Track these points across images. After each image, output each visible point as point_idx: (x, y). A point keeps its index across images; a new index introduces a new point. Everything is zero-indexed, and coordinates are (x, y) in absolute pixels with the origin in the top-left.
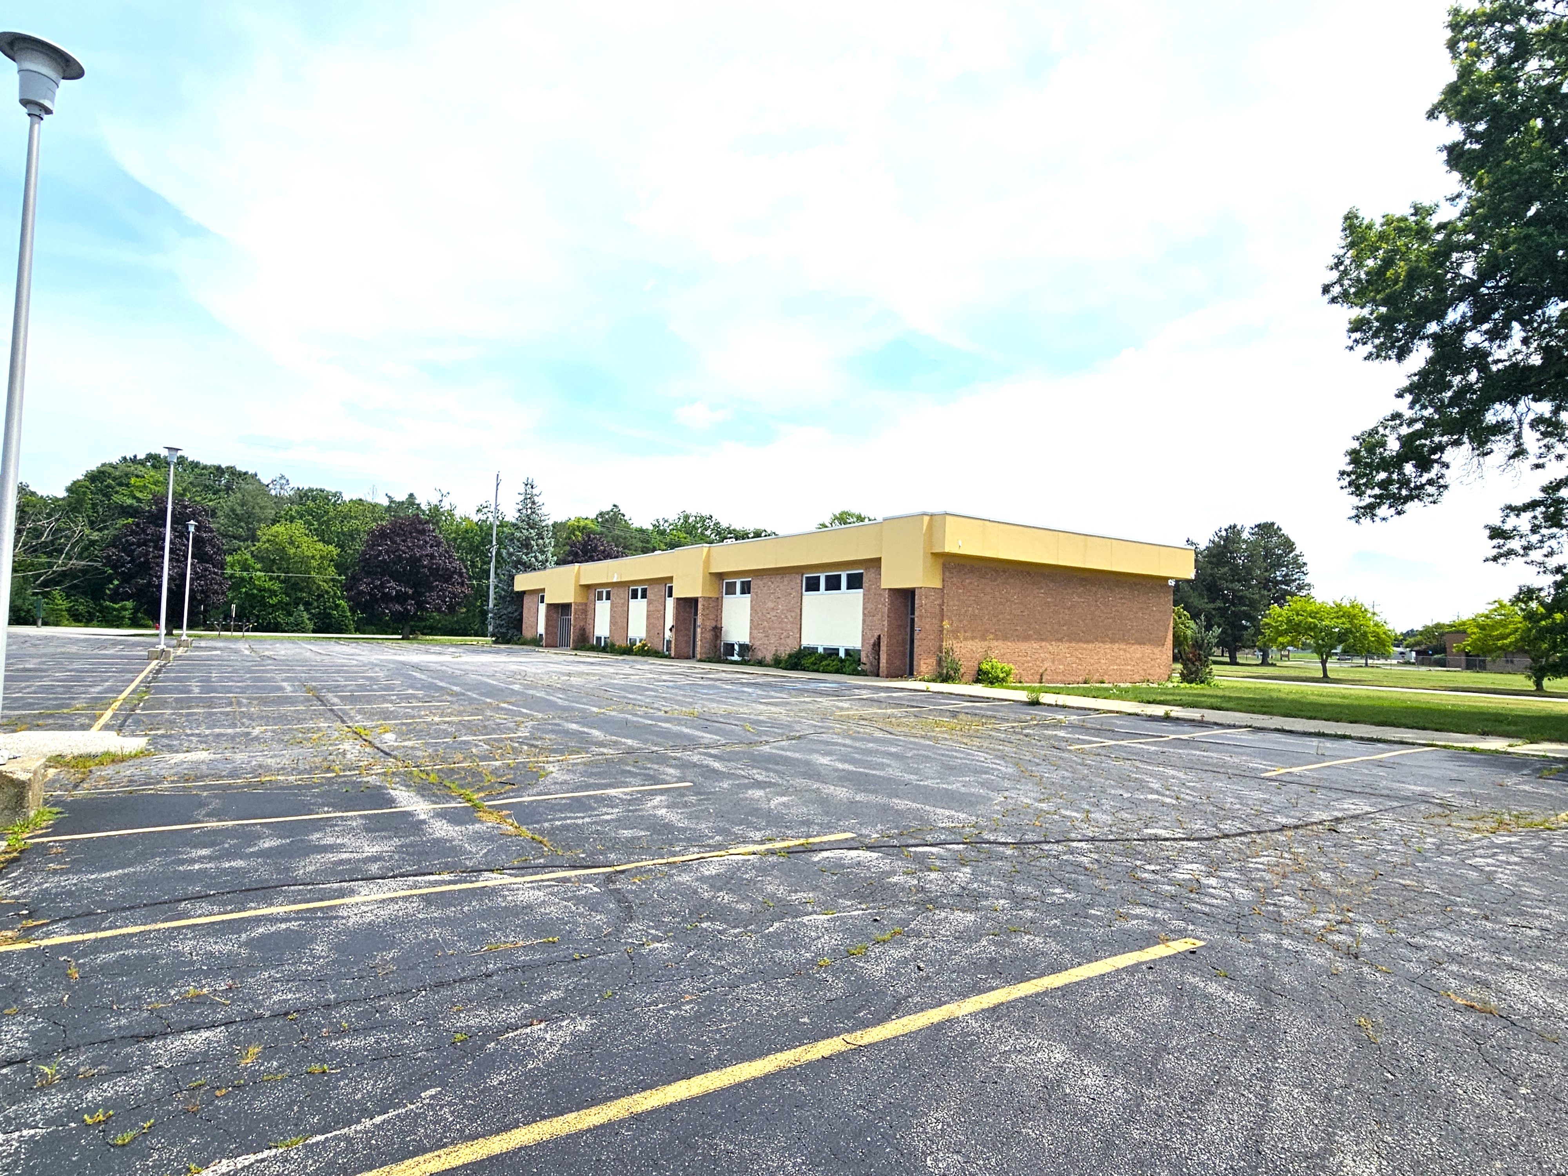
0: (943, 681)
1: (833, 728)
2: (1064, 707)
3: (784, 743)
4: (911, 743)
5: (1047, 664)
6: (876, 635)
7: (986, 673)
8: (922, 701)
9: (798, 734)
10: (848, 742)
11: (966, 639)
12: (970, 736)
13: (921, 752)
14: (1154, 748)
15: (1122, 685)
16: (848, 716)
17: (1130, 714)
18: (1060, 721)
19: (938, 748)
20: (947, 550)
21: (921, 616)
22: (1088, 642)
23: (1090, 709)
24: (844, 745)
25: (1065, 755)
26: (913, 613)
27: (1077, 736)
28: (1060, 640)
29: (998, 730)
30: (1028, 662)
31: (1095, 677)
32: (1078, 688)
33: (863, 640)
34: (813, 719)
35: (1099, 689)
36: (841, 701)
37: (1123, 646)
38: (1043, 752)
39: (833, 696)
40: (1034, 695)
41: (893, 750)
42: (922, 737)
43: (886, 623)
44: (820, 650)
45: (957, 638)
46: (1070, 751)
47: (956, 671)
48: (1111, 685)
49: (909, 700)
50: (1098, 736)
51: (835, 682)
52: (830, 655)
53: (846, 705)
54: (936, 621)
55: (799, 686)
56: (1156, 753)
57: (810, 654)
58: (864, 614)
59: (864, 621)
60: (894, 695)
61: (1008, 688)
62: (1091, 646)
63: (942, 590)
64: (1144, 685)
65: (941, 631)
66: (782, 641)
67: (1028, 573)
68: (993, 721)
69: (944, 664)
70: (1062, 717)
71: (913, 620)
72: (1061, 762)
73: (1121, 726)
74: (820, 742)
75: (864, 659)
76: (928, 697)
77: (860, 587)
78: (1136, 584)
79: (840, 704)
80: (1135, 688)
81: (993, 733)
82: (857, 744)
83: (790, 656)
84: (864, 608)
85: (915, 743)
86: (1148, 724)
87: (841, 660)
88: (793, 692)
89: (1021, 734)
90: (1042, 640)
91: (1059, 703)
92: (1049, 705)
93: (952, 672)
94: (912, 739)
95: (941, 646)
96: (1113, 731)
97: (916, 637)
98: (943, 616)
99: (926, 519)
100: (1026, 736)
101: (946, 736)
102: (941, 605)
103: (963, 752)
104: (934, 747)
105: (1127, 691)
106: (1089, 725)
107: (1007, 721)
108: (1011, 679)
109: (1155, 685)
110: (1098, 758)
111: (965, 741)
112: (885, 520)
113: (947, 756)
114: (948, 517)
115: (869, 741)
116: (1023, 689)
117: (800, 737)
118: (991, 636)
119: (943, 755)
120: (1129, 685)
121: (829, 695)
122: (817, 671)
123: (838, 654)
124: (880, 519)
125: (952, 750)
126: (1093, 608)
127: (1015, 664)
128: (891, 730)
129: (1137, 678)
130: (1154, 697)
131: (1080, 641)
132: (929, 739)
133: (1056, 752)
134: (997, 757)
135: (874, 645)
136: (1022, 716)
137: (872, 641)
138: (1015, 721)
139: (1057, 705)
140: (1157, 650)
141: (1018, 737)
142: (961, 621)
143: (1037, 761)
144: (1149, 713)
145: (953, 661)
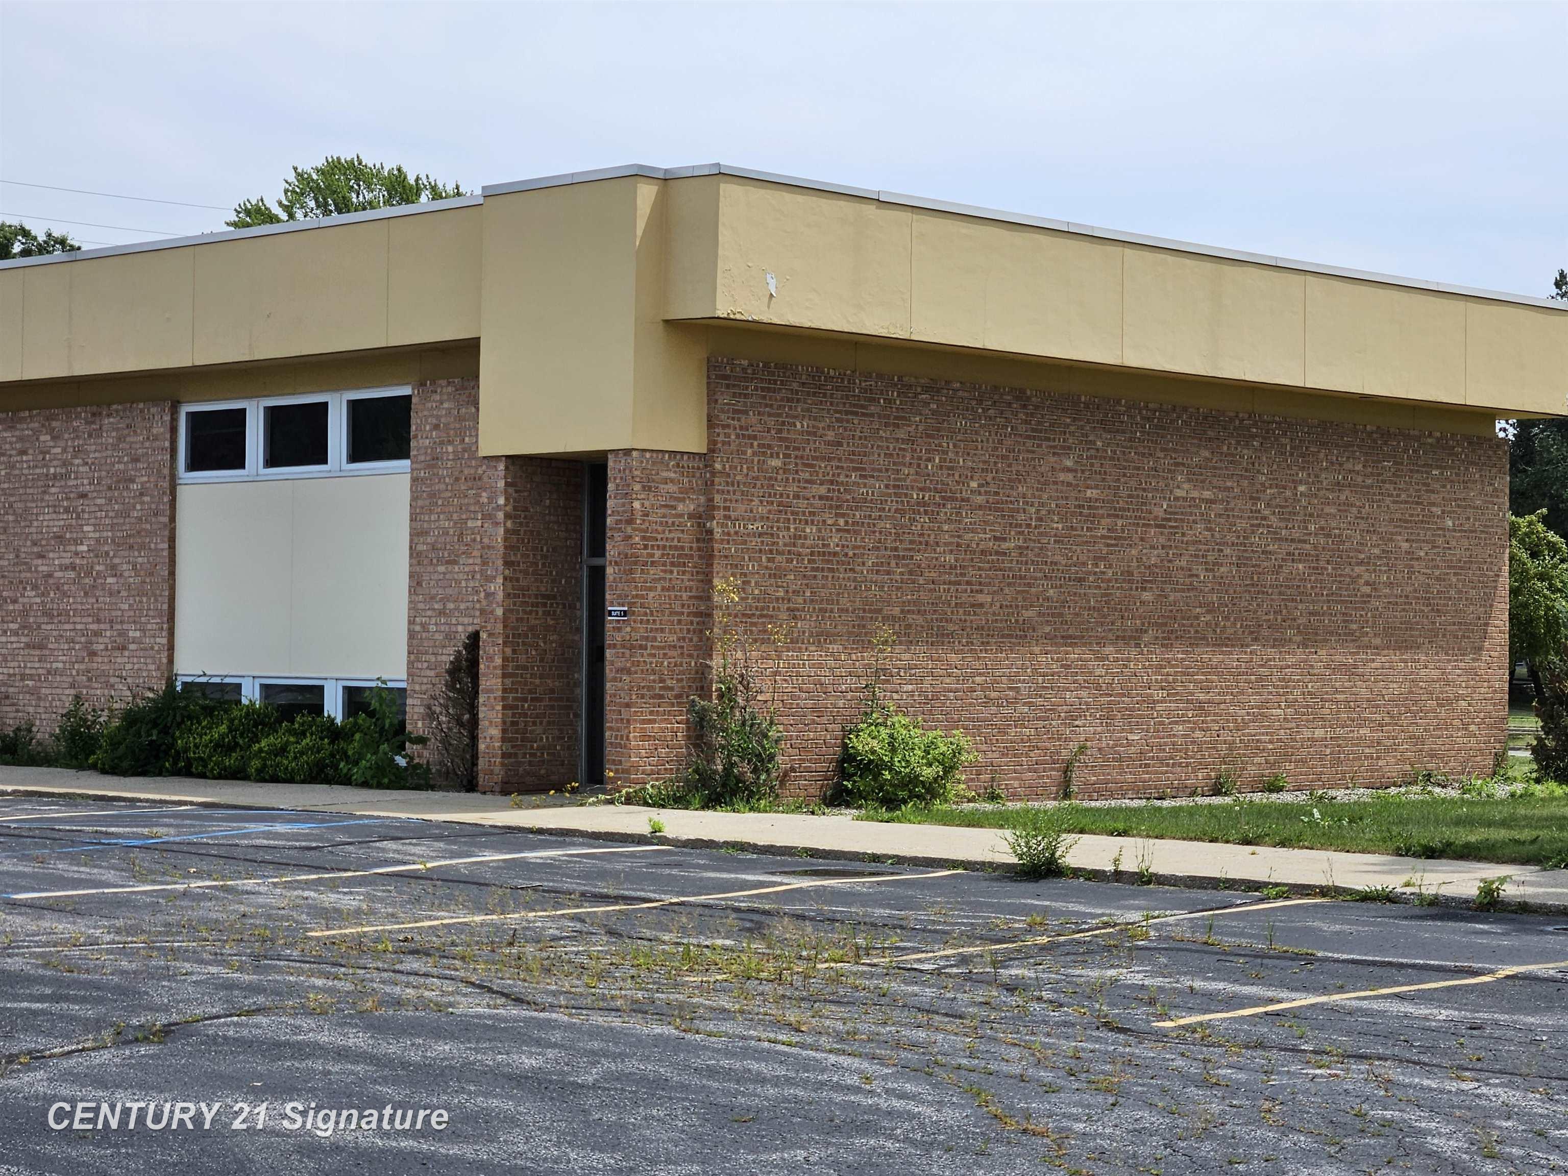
0: (712, 802)
1: (293, 990)
2: (1143, 879)
3: (105, 1056)
4: (595, 1033)
5: (1087, 728)
6: (462, 633)
7: (872, 768)
8: (632, 877)
9: (162, 1020)
10: (357, 1039)
11: (794, 642)
12: (813, 999)
13: (632, 1065)
14: (1444, 1014)
15: (1340, 795)
16: (359, 942)
17: (1366, 897)
18: (1126, 930)
19: (697, 1048)
20: (721, 313)
21: (630, 561)
22: (1224, 642)
23: (1230, 884)
24: (342, 1054)
25: (1145, 1051)
26: (598, 549)
27: (1186, 982)
28: (1132, 638)
29: (913, 974)
30: (1020, 722)
31: (1252, 770)
32: (1192, 812)
33: (415, 652)
34: (219, 959)
35: (1262, 812)
36: (333, 885)
37: (1342, 657)
38: (1067, 1046)
39: (300, 867)
40: (1039, 844)
41: (528, 1061)
42: (638, 1009)
43: (497, 586)
44: (251, 694)
45: (764, 638)
46: (1162, 1036)
47: (762, 761)
48: (1302, 797)
49: (587, 876)
50: (1257, 980)
51: (306, 815)
52: (287, 712)
53: (348, 901)
54: (683, 579)
55: (166, 833)
56: (1451, 1030)
57: (208, 711)
58: (415, 554)
59: (416, 581)
60: (531, 855)
61: (947, 820)
62: (1234, 658)
63: (706, 458)
64: (1415, 793)
65: (705, 616)
66: (100, 664)
67: (1020, 396)
68: (894, 940)
69: (718, 739)
70: (1134, 916)
71: (597, 575)
72: (1129, 1077)
73: (1339, 941)
74: (247, 1045)
75: (416, 724)
76: (656, 862)
77: (400, 451)
78: (1386, 435)
79: (329, 899)
80: (1386, 805)
81: (895, 986)
82: (392, 1048)
83: (132, 718)
84: (416, 534)
85: (610, 1034)
86: (1430, 930)
87: (334, 732)
88: (143, 860)
89: (993, 981)
90: (1069, 640)
91: (1129, 865)
92: (1095, 875)
93: (745, 769)
94: (598, 1019)
95: (703, 672)
96: (1310, 959)
97: (611, 636)
98: (708, 557)
99: (646, 194)
100: (1011, 988)
101: (724, 1002)
102: (701, 518)
103: (782, 1059)
104: (677, 1045)
105: (1356, 814)
106: (1229, 941)
107: (944, 937)
108: (958, 786)
109: (1452, 793)
110: (1259, 1058)
111: (792, 1017)
112: (492, 194)
113: (729, 1074)
114: (728, 190)
115: (438, 1033)
116: (1000, 821)
117: (167, 1032)
118: (886, 632)
119: (712, 1072)
120: (1362, 794)
121: (281, 866)
122: (237, 774)
123: (318, 708)
124: (473, 188)
125: (746, 1053)
126: (1241, 524)
127: (974, 727)
128: (519, 987)
129: (1391, 767)
130: (1448, 833)
131: (1198, 640)
132: (661, 1016)
133: (1113, 1042)
134: (908, 1070)
135: (454, 671)
136: (1000, 920)
137: (447, 657)
138: (971, 938)
139: (1118, 875)
140: (1456, 670)
141: (981, 994)
142: (777, 574)
143: (1047, 1076)
144: (1430, 890)
145: (749, 726)
